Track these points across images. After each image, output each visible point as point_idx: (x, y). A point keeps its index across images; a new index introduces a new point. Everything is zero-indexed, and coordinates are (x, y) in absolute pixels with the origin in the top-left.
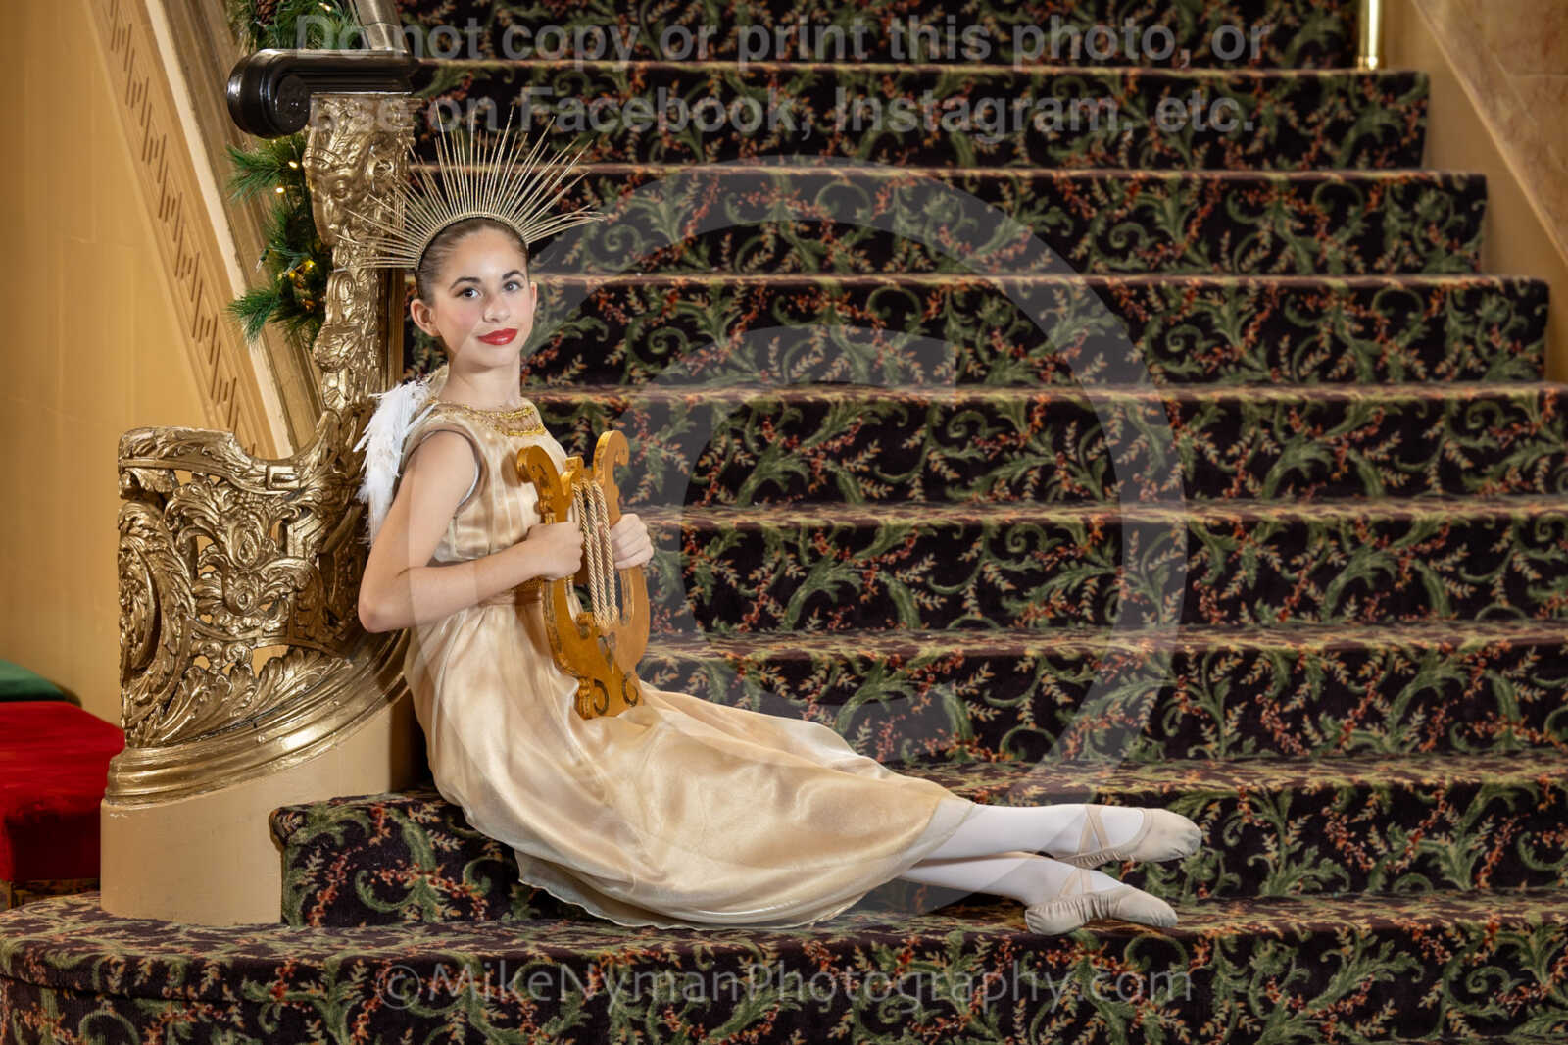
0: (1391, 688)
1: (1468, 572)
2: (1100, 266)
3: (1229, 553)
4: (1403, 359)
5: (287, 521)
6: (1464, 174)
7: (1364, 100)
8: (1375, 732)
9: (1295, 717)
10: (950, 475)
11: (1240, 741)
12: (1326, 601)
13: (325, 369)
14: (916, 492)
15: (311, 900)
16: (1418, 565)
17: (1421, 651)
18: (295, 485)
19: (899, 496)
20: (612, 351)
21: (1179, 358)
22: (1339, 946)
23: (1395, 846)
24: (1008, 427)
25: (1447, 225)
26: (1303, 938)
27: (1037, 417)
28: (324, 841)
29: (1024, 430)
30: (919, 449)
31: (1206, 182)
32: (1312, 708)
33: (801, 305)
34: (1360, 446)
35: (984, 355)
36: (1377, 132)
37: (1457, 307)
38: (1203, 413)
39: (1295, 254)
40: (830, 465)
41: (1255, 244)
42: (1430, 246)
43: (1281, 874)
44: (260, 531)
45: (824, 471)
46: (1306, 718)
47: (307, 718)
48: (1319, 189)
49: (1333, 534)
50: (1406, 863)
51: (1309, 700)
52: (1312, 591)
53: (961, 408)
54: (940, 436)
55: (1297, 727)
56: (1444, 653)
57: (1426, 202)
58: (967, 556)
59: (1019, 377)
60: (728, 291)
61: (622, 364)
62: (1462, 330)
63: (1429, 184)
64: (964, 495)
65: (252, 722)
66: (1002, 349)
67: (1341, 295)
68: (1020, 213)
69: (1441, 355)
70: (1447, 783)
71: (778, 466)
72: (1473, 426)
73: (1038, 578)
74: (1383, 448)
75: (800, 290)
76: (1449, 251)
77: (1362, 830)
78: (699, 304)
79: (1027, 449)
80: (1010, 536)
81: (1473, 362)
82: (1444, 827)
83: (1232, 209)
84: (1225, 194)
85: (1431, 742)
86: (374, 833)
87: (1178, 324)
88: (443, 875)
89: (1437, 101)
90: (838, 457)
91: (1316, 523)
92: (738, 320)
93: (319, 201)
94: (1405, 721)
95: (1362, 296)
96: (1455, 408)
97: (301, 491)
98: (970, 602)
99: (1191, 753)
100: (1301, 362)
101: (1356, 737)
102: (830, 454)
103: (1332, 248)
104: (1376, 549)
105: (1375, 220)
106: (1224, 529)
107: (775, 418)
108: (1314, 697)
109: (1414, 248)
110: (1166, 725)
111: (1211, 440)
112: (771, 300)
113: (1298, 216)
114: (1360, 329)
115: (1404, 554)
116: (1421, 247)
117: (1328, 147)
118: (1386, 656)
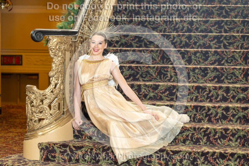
0: (233, 135)
2: (226, 65)
3: (216, 111)
5: (43, 100)
8: (231, 142)
9: (216, 139)
11: (207, 143)
12: (234, 120)
14: (175, 99)
15: (42, 157)
17: (238, 129)
19: (172, 100)
20: (137, 76)
21: (230, 79)
23: (221, 162)
27: (194, 88)
29: (192, 90)
30: (175, 92)
31: (244, 52)
33: (166, 70)
35: (197, 78)
44: (39, 101)
45: (160, 95)
46: (218, 139)
49: (234, 109)
51: (219, 136)
52: (232, 118)
56: (243, 130)
59: (203, 82)
60: (154, 67)
61: (138, 78)
66: (200, 77)
68: (212, 56)
70: (230, 152)
71: (152, 94)
75: (166, 67)
77: (215, 159)
78: (149, 69)
82: (230, 160)
84: (247, 53)
85: (241, 145)
86: (50, 148)
87: (229, 74)
90: (162, 93)
91: (231, 107)
92: (156, 72)
94: (236, 141)
97: (45, 95)
99: (198, 144)
101: (227, 143)
104: (242, 112)
106: (214, 107)
107: (151, 87)
110: (193, 139)
111: (225, 93)
112: (161, 69)
118: (232, 130)
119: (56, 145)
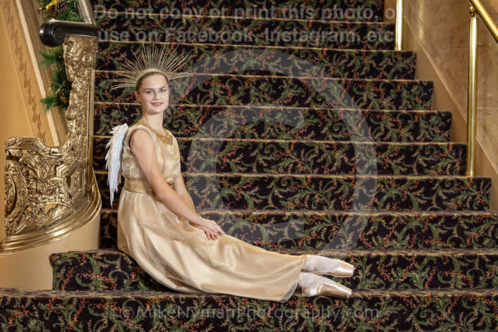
0: (399, 228)
1: (425, 196)
3: (350, 188)
4: (407, 135)
5: (57, 166)
6: (427, 80)
7: (396, 59)
8: (394, 242)
9: (369, 237)
10: (265, 165)
11: (352, 244)
12: (381, 204)
13: (69, 119)
14: (255, 170)
15: (62, 282)
16: (409, 193)
17: (409, 217)
18: (59, 154)
19: (249, 170)
21: (337, 133)
22: (380, 302)
23: (399, 274)
24: (283, 150)
25: (421, 96)
26: (369, 299)
27: (292, 147)
28: (66, 265)
29: (288, 151)
30: (255, 156)
31: (347, 81)
32: (375, 234)
33: (220, 113)
34: (392, 159)
35: (277, 130)
36: (400, 69)
37: (423, 119)
38: (343, 147)
39: (374, 104)
40: (228, 161)
41: (362, 101)
42: (416, 103)
43: (364, 282)
44: (48, 169)
45: (226, 163)
46: (373, 237)
47: (61, 227)
48: (381, 84)
49: (382, 183)
50: (403, 280)
51: (374, 232)
52: (376, 201)
53: (268, 144)
54: (262, 152)
55: (370, 240)
56: (416, 218)
57: (414, 89)
58: (269, 187)
59: (287, 137)
60: (198, 109)
62: (425, 126)
63: (416, 84)
64: (269, 171)
65: (45, 228)
66: (282, 129)
67: (388, 115)
68: (289, 89)
69: (418, 134)
70: (416, 255)
72: (427, 153)
73: (291, 194)
74: (399, 160)
75: (220, 109)
76: (422, 104)
77: (389, 269)
78: (188, 112)
79: (289, 157)
80: (282, 181)
81: (428, 136)
82: (414, 269)
83: (355, 89)
84: (352, 85)
85: (412, 246)
86: (82, 262)
87: (337, 122)
88: (103, 275)
89: (419, 60)
90: (230, 158)
91: (377, 180)
92: (201, 118)
93: (68, 68)
94: (403, 239)
95: (394, 115)
96: (422, 147)
97: (60, 157)
98: (270, 202)
99: (337, 247)
100: (375, 134)
101: (388, 243)
102: (228, 157)
103: (385, 102)
104: (396, 188)
105: (399, 94)
106: (349, 180)
107: (211, 146)
108: (376, 231)
109: (411, 103)
110: (329, 237)
111: (346, 156)
112: (211, 112)
113: (375, 92)
114: (393, 125)
115: (405, 190)
116: (413, 103)
117: (385, 74)
118: (398, 218)
119: (93, 256)
